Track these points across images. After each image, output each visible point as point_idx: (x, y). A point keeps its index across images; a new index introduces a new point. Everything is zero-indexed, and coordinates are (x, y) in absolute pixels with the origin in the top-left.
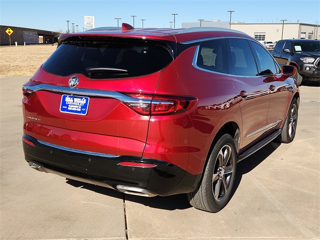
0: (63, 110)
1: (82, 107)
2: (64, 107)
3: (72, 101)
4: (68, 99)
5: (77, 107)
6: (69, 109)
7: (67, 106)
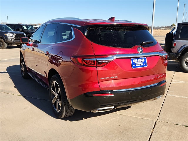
0: (134, 67)
1: (143, 63)
2: (133, 65)
3: (137, 61)
4: (134, 61)
5: (140, 64)
6: (136, 66)
7: (135, 64)
